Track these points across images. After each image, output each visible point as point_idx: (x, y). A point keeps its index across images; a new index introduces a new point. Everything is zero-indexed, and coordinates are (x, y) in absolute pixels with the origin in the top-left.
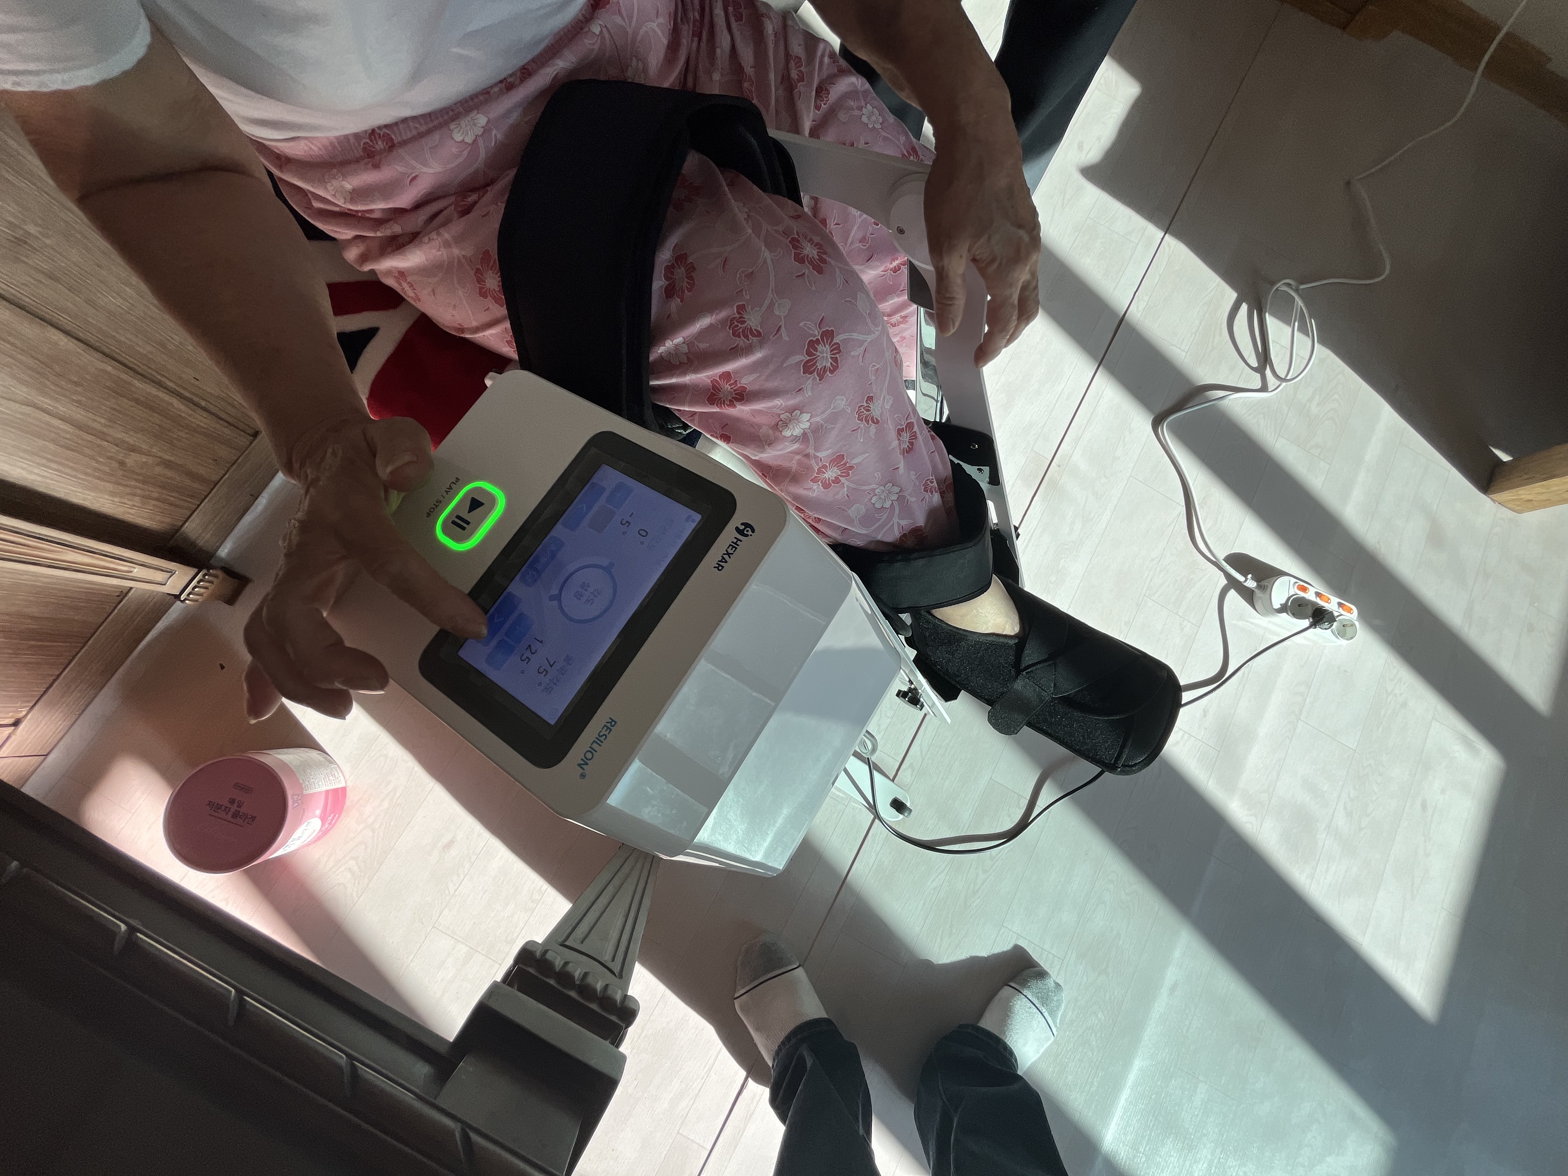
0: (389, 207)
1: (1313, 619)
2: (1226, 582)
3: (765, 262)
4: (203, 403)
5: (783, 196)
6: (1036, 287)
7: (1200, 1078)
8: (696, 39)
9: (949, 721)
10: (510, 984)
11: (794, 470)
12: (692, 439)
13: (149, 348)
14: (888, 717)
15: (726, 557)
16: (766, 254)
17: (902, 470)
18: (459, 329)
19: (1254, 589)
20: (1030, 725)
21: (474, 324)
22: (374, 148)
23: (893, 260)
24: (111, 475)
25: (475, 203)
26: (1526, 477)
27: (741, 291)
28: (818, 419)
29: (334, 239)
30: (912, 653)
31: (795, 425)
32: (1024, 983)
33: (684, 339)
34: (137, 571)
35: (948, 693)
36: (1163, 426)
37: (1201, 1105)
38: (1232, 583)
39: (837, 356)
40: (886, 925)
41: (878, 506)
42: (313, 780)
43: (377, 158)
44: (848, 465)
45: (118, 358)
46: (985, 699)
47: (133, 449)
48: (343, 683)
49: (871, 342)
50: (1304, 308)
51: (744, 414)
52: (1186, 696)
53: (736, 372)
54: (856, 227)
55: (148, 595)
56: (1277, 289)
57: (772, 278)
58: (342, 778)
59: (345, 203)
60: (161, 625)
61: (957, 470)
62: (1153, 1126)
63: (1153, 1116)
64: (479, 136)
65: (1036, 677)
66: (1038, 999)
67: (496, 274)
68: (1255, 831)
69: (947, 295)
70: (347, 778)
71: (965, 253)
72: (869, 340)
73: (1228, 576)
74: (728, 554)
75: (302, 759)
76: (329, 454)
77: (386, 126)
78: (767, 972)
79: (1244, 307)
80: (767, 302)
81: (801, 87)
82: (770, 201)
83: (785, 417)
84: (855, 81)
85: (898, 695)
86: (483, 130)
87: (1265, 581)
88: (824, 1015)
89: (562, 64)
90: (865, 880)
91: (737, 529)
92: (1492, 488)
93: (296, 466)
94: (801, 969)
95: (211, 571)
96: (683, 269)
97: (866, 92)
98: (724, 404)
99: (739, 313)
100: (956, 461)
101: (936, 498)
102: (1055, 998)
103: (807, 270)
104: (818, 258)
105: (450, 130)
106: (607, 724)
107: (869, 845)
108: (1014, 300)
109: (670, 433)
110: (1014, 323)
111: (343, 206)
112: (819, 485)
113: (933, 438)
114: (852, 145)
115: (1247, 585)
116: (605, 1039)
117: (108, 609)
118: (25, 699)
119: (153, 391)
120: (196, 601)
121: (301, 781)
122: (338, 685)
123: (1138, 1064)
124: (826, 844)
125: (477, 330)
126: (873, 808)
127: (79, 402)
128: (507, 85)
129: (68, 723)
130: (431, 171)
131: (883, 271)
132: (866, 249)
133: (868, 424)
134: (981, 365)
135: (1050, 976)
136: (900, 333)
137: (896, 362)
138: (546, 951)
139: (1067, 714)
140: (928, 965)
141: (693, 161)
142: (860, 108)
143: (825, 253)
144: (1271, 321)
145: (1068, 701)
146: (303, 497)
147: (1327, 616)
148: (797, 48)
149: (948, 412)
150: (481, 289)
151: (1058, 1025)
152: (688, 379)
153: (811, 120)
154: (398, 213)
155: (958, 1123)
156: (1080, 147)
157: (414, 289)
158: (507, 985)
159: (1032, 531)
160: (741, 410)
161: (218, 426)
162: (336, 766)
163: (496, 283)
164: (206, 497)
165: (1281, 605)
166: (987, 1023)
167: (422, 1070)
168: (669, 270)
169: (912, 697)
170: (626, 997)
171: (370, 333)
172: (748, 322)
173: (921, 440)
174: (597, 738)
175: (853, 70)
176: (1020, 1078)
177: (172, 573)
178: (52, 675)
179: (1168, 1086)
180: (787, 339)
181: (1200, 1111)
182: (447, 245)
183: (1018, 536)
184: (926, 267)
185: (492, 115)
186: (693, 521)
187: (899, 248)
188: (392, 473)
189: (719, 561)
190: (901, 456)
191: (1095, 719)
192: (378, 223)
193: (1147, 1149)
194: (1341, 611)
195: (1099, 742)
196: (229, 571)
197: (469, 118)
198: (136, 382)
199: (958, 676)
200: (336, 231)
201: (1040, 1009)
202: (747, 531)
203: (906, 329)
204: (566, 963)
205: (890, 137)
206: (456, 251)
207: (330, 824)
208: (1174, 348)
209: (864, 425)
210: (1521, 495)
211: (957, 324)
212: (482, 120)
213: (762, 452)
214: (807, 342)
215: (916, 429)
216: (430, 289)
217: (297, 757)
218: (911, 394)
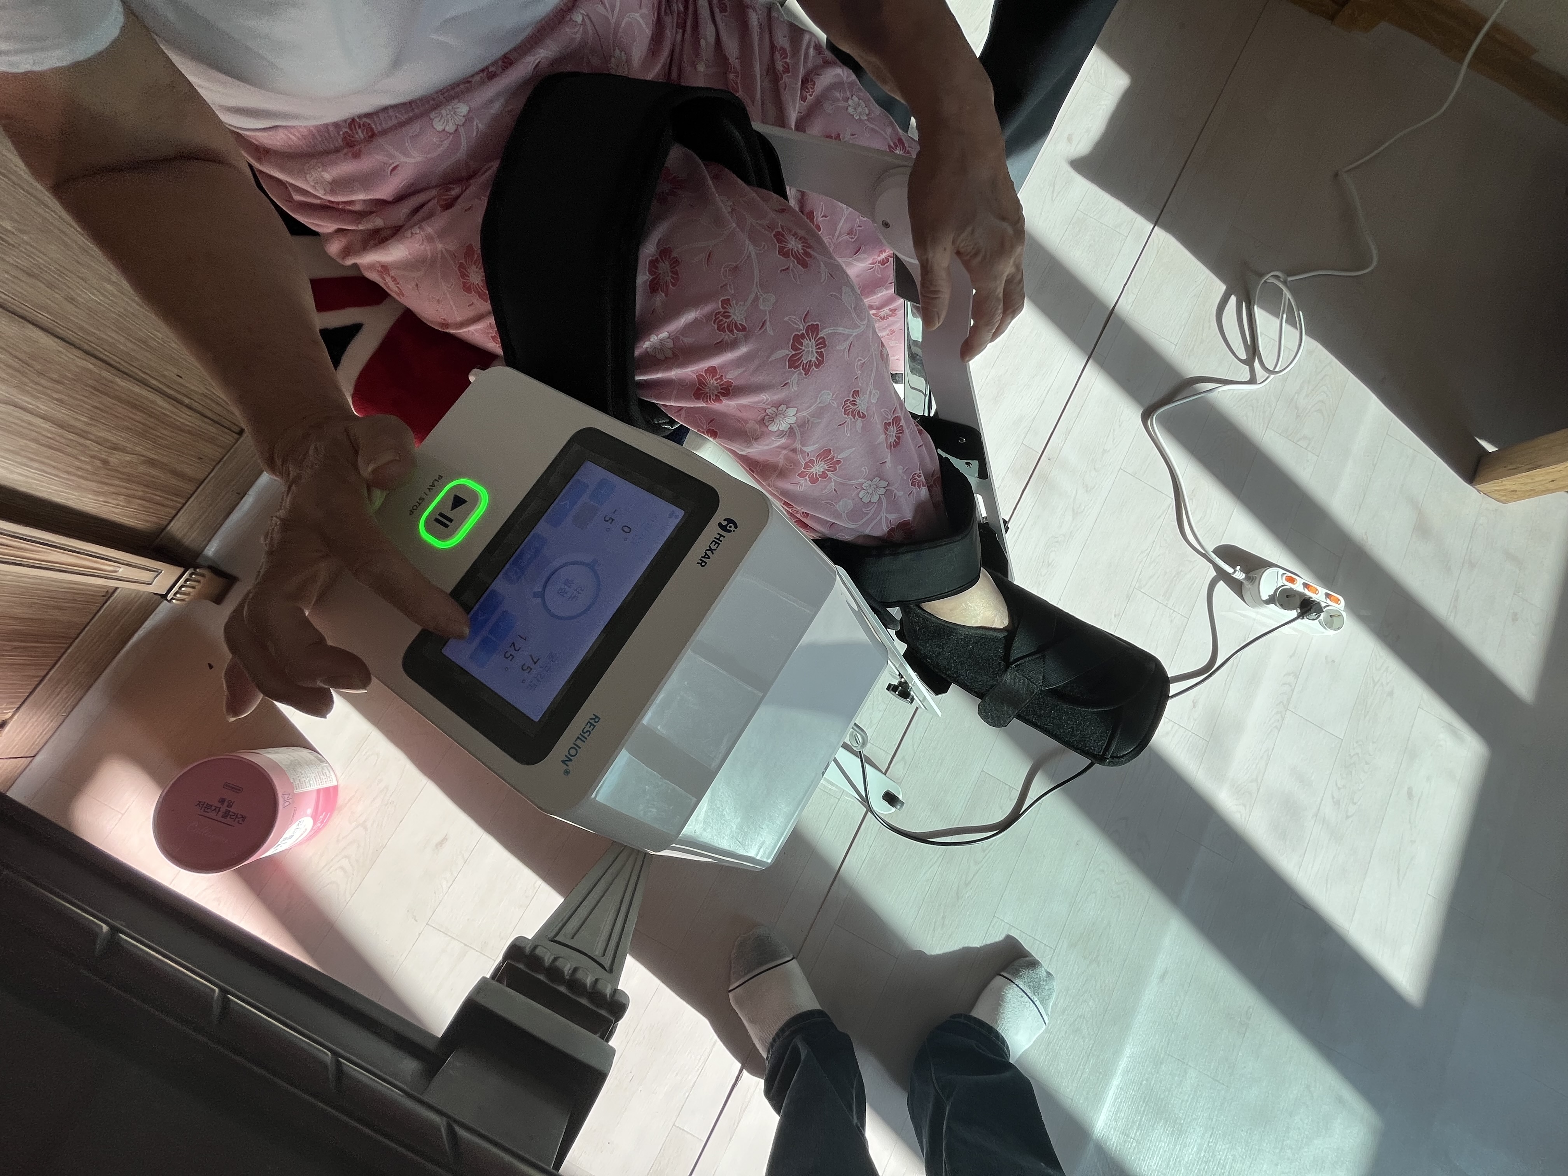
0: (371, 197)
1: (1301, 610)
2: (1215, 574)
3: (749, 256)
4: (187, 401)
5: (769, 190)
6: (1021, 280)
7: (1190, 1064)
8: (680, 31)
9: (940, 714)
10: (500, 981)
11: (781, 465)
12: (679, 436)
13: (130, 345)
14: (880, 711)
15: (709, 553)
16: (750, 248)
17: (889, 465)
18: (443, 324)
19: (1242, 581)
20: (1019, 717)
21: (459, 319)
22: (353, 137)
23: (881, 252)
24: (94, 474)
25: (457, 197)
26: (1511, 467)
27: (726, 285)
28: (805, 414)
29: (315, 234)
30: (902, 647)
31: (781, 419)
32: (1016, 973)
33: (670, 334)
34: (122, 571)
35: (938, 686)
36: (1152, 418)
37: (1192, 1090)
38: (1222, 575)
39: (823, 350)
40: (879, 917)
41: (866, 500)
42: (304, 779)
43: (357, 148)
44: (835, 460)
45: (98, 355)
46: (975, 692)
47: (115, 448)
48: (324, 682)
49: (856, 336)
50: (1292, 301)
51: (731, 408)
52: (1174, 688)
53: (722, 367)
54: (843, 219)
55: (133, 595)
56: (1265, 282)
57: (756, 272)
58: (333, 776)
59: (325, 194)
60: (148, 624)
61: (945, 464)
62: (1144, 1111)
63: (1144, 1102)
64: (460, 126)
65: (1025, 670)
66: (1030, 988)
67: (480, 268)
68: (1243, 820)
69: (933, 289)
70: (339, 775)
71: (949, 245)
72: (854, 334)
73: (1217, 567)
74: (711, 550)
75: (292, 758)
76: (311, 452)
77: (368, 115)
78: (761, 964)
79: (1233, 299)
80: (752, 296)
81: (786, 78)
82: (754, 194)
83: (772, 412)
84: (841, 73)
85: (888, 689)
86: (463, 120)
87: (1255, 572)
88: (816, 1006)
89: (543, 54)
90: (858, 873)
91: (720, 525)
92: (1477, 479)
93: (279, 463)
94: (794, 961)
95: (198, 570)
96: (667, 263)
97: (852, 84)
98: (710, 399)
99: (723, 307)
100: (944, 455)
101: (924, 492)
102: (1047, 988)
103: (792, 263)
104: (803, 252)
105: (430, 119)
106: (591, 721)
107: (861, 838)
108: (999, 294)
109: (655, 429)
110: (999, 317)
111: (323, 197)
112: (806, 479)
113: (920, 432)
114: (838, 137)
115: (1236, 577)
116: (595, 1033)
117: (94, 609)
118: (11, 700)
119: (137, 389)
120: (183, 600)
121: (292, 781)
122: (320, 684)
123: (1129, 1051)
124: (818, 838)
125: (462, 325)
126: (865, 800)
127: (60, 400)
128: (488, 74)
129: (54, 725)
130: (413, 161)
131: (870, 264)
132: (854, 242)
133: (854, 418)
134: (967, 359)
135: (1041, 965)
136: (889, 326)
137: (882, 356)
138: (535, 947)
139: (1057, 706)
140: (920, 955)
141: (676, 155)
142: (847, 100)
143: (810, 247)
144: (1259, 313)
145: (1056, 693)
146: (285, 494)
147: (1314, 607)
148: (782, 40)
149: (936, 407)
150: (465, 284)
151: (1049, 1013)
152: (674, 374)
153: (797, 111)
154: (382, 204)
155: (950, 1110)
156: (1069, 139)
157: (398, 283)
158: (497, 981)
159: (1022, 525)
160: (728, 405)
161: (203, 425)
162: (327, 764)
163: (480, 278)
164: (192, 495)
165: (1269, 596)
166: (980, 1012)
167: (409, 1066)
168: (654, 264)
169: (902, 691)
170: (616, 991)
171: (354, 329)
172: (733, 316)
173: (908, 434)
174: (580, 734)
175: (838, 61)
176: (1011, 1066)
177: (158, 572)
178: (37, 677)
179: (1158, 1073)
180: (771, 333)
181: (1189, 1096)
182: (430, 239)
183: (1007, 529)
184: (912, 261)
185: (473, 104)
186: (676, 517)
187: (884, 241)
188: (374, 471)
189: (702, 557)
190: (889, 450)
191: (1084, 711)
192: (360, 216)
193: (1138, 1134)
194: (1328, 601)
195: (1088, 734)
196: (215, 570)
197: (450, 107)
198: (118, 379)
199: (948, 670)
200: (317, 225)
201: (1032, 998)
202: (730, 527)
203: (895, 322)
204: (555, 959)
205: (877, 128)
206: (440, 246)
207: (322, 822)
208: (1163, 340)
209: (851, 419)
210: (1505, 485)
211: (943, 317)
212: (463, 109)
213: (748, 447)
214: (793, 336)
215: (903, 423)
216: (414, 284)
217: (287, 756)
218: (899, 388)
